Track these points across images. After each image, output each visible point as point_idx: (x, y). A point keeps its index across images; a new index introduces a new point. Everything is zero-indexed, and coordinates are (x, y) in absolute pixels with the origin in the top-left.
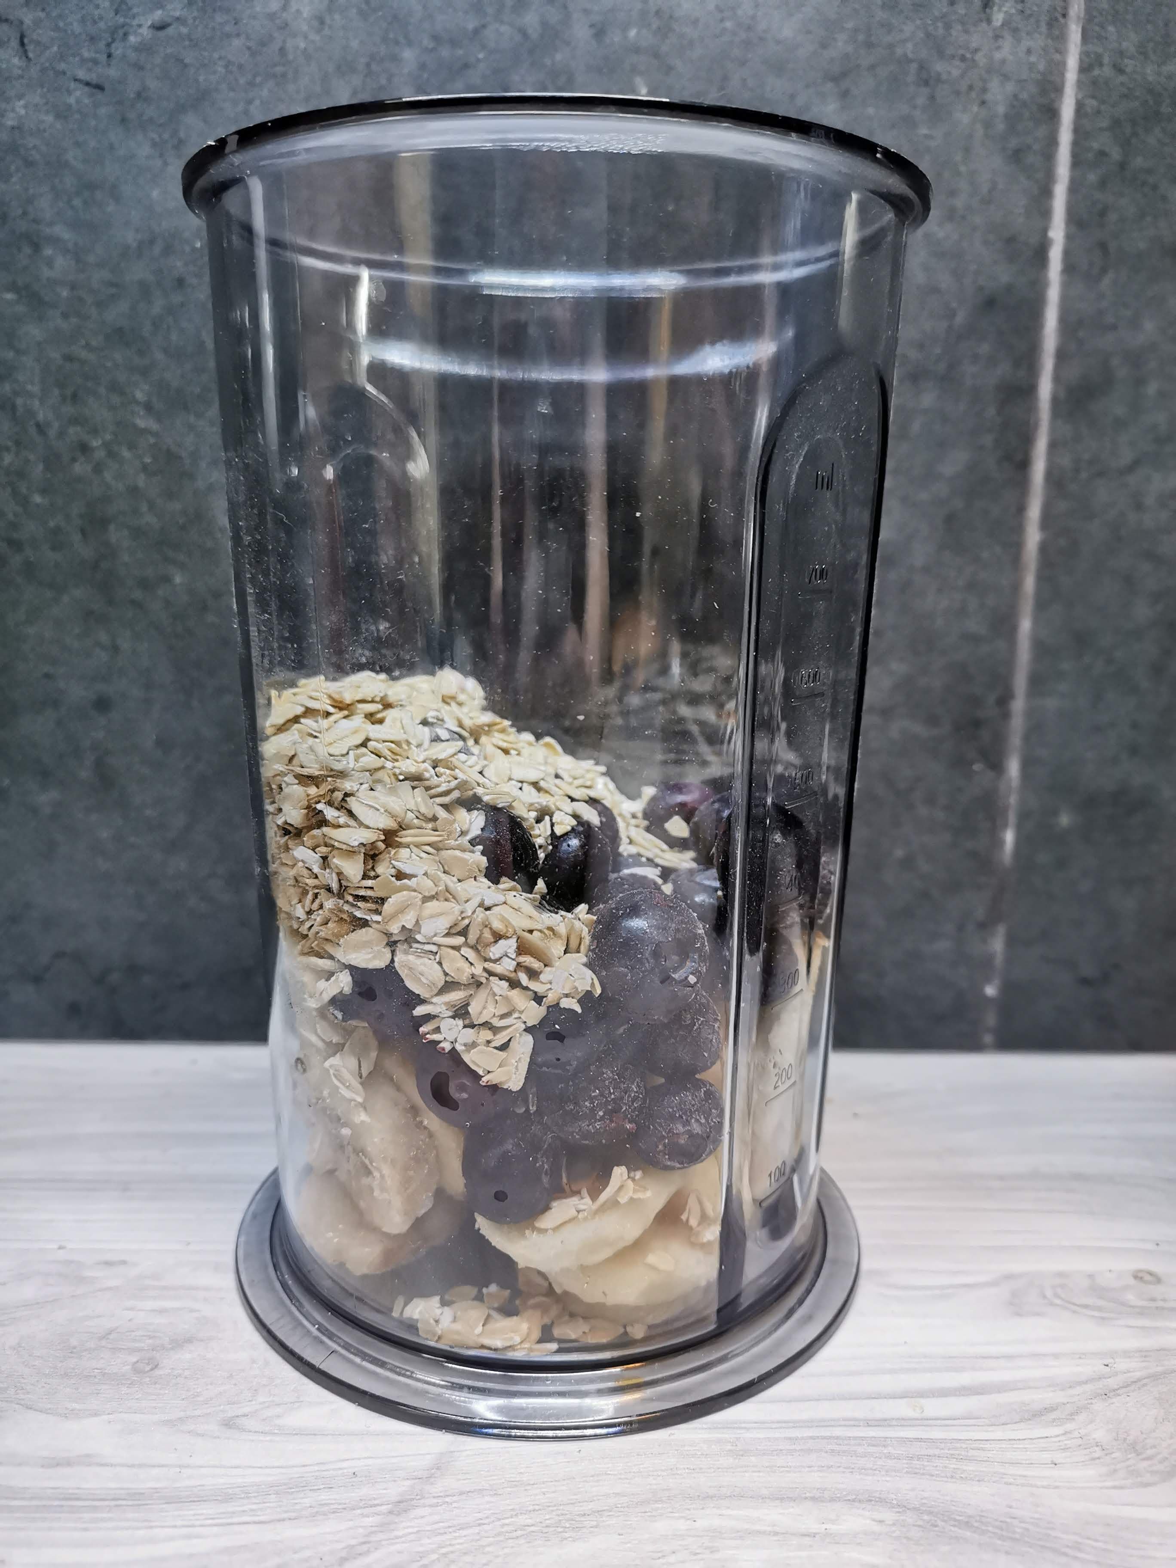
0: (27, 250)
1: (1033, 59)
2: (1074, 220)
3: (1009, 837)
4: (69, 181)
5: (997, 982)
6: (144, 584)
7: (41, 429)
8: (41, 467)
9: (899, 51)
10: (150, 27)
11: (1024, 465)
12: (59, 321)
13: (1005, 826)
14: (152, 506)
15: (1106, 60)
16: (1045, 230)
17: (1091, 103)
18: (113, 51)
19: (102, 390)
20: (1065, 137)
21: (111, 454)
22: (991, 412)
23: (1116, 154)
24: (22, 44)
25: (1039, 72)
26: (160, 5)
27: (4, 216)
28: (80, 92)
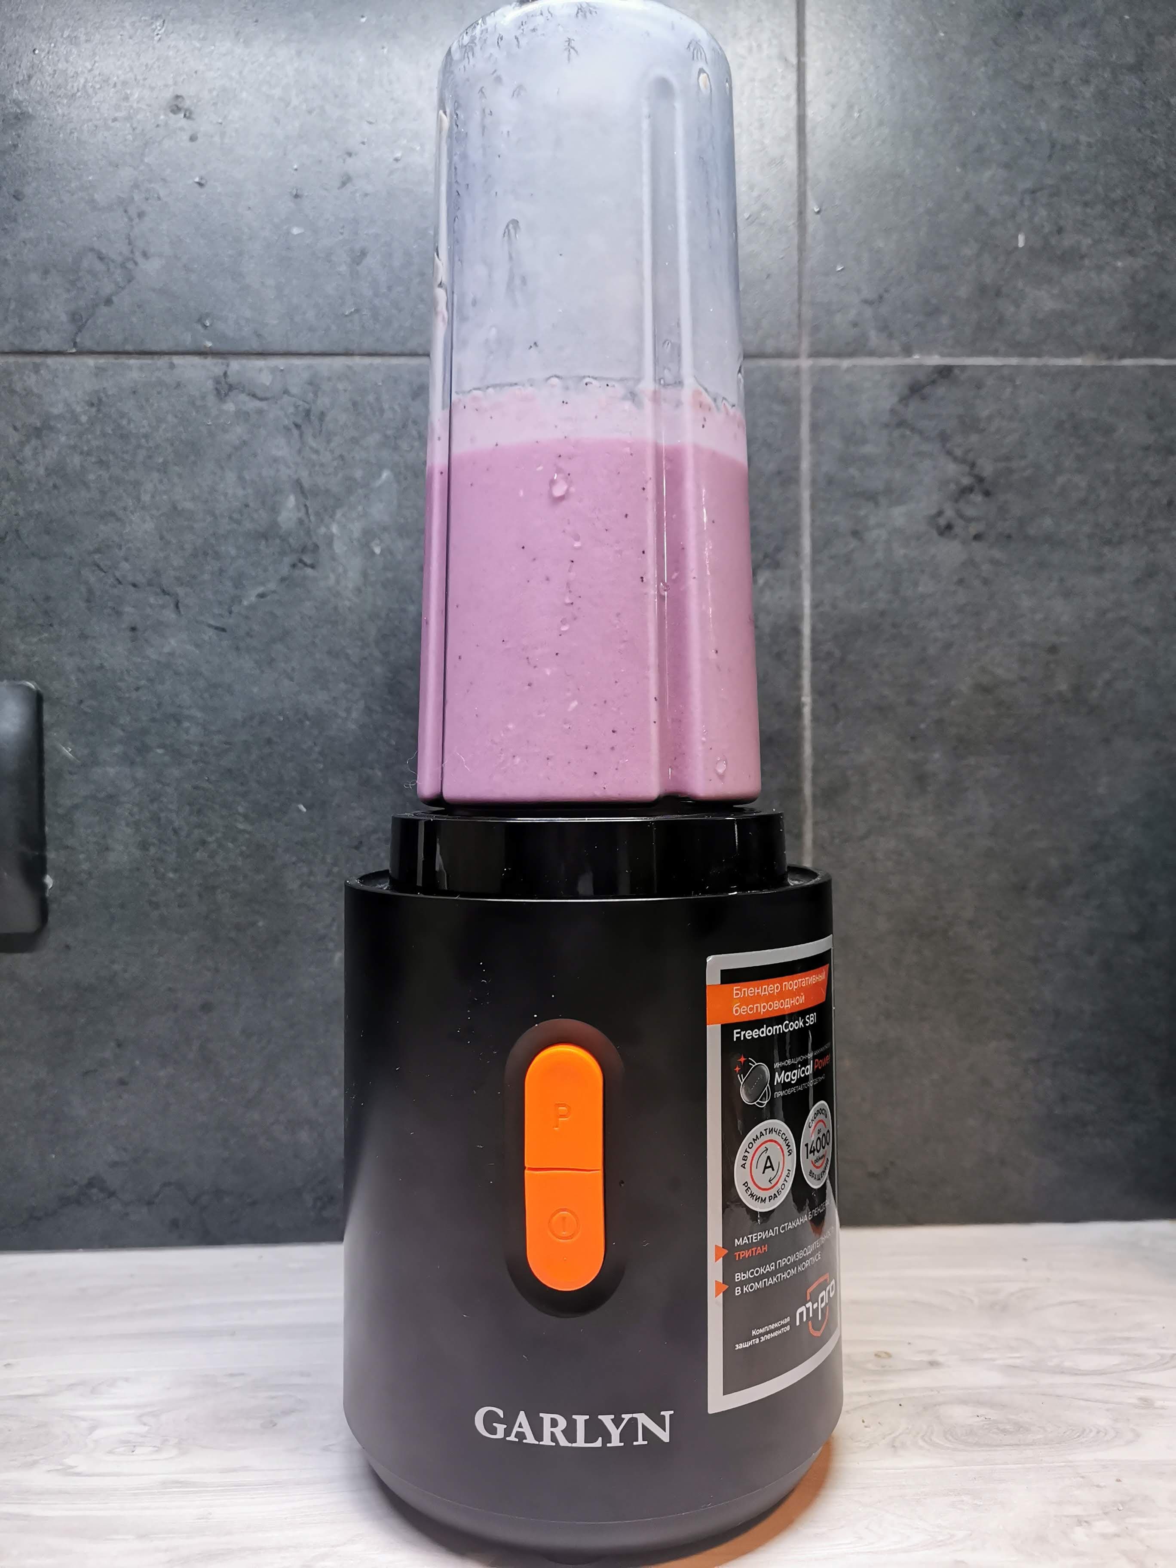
0: (174, 724)
1: (783, 602)
2: (818, 692)
4: (201, 683)
6: (238, 928)
7: (175, 831)
8: (175, 854)
10: (256, 596)
12: (191, 766)
14: (245, 877)
15: (826, 602)
16: (799, 697)
17: (820, 626)
18: (232, 609)
19: (217, 807)
20: (807, 644)
21: (220, 846)
23: (838, 653)
24: (177, 606)
25: (788, 609)
26: (262, 584)
27: (159, 705)
28: (211, 633)
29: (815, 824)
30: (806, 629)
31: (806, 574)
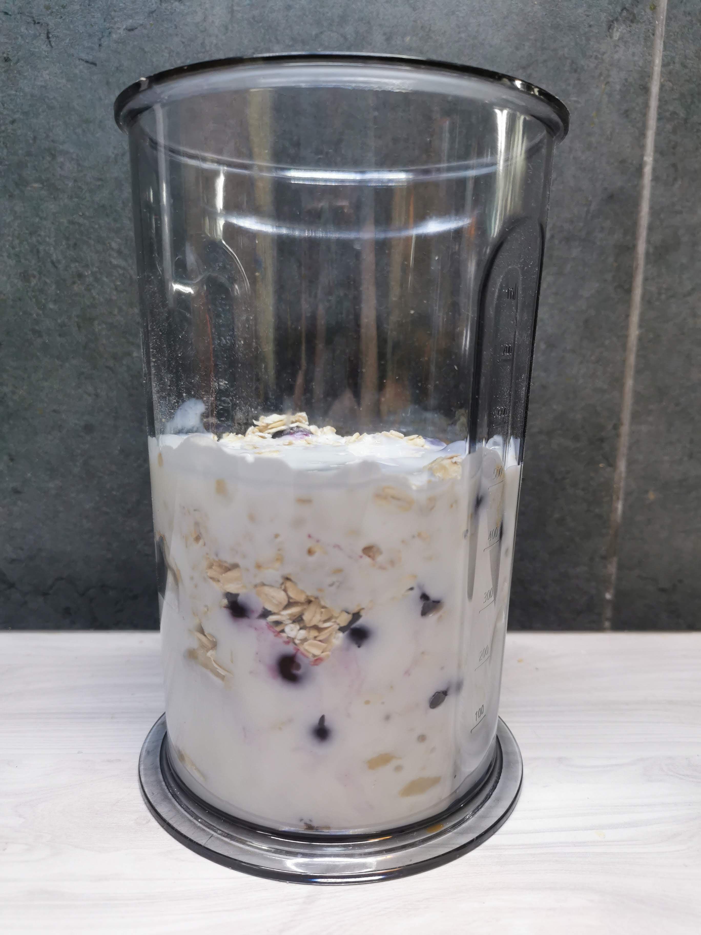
0: (49, 158)
1: (636, 58)
2: (659, 151)
3: (620, 506)
4: (74, 118)
5: (612, 591)
6: (115, 357)
7: (54, 264)
8: (54, 287)
9: (560, 53)
10: (124, 29)
11: (629, 291)
12: (66, 200)
13: (618, 499)
14: (120, 310)
15: (677, 60)
16: (642, 156)
17: (669, 85)
18: (102, 42)
19: (92, 242)
20: (654, 103)
21: (97, 280)
22: (611, 260)
23: (682, 114)
24: (48, 38)
25: (639, 67)
26: (131, 17)
27: (35, 138)
28: (82, 66)
29: (646, 279)
30: (655, 89)
31: (660, 30)
